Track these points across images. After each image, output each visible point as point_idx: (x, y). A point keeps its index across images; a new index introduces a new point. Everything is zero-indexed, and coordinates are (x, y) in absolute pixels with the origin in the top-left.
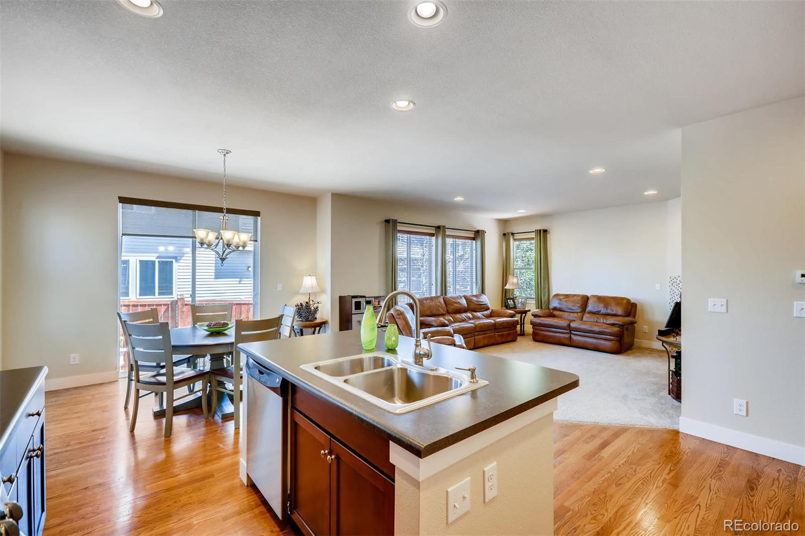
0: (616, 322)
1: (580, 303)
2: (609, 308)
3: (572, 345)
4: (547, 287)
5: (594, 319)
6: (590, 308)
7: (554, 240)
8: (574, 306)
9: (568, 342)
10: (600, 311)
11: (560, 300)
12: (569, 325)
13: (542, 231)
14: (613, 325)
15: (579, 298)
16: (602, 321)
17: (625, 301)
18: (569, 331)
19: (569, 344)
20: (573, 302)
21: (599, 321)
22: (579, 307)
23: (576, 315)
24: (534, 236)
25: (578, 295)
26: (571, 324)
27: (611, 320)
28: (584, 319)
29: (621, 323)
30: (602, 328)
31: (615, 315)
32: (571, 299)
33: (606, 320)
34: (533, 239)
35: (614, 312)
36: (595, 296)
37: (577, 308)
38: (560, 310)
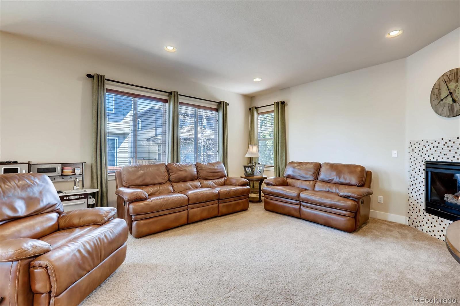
0: (350, 194)
1: (313, 170)
2: (342, 176)
3: (301, 218)
4: (284, 156)
5: (326, 189)
6: (322, 176)
7: (290, 112)
8: (307, 174)
9: (297, 214)
10: (332, 180)
11: (294, 167)
12: (299, 196)
13: (280, 103)
14: (346, 197)
15: (312, 166)
16: (334, 191)
17: (359, 169)
18: (298, 202)
19: (299, 216)
20: (307, 170)
21: (332, 191)
22: (311, 175)
23: (308, 183)
24: (273, 109)
25: (311, 163)
26: (301, 194)
27: (345, 191)
28: (317, 189)
29: (355, 195)
30: (334, 201)
31: (348, 185)
32: (304, 166)
33: (339, 190)
34: (272, 112)
35: (347, 181)
36: (328, 164)
37: (309, 176)
38: (294, 178)
